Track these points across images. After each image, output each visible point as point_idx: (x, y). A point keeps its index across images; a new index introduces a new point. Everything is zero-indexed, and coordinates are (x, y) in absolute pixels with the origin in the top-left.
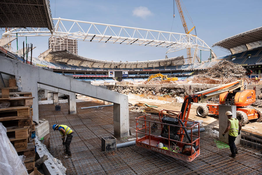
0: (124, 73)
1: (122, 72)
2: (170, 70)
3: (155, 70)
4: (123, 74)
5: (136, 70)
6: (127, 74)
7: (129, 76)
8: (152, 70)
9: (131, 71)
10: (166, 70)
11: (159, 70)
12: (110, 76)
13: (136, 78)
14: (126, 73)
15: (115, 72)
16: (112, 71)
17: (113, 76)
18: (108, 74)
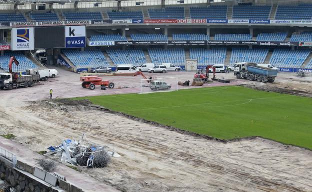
0: (71, 32)
1: (62, 29)
2: (245, 22)
3: (189, 21)
4: (67, 35)
5: (116, 22)
6: (83, 34)
7: (90, 44)
8: (181, 22)
9: (96, 24)
10: (231, 22)
11: (205, 20)
12: (15, 47)
13: (118, 48)
14: (80, 31)
15: (37, 30)
16: (24, 25)
17: (30, 45)
18: (10, 39)
